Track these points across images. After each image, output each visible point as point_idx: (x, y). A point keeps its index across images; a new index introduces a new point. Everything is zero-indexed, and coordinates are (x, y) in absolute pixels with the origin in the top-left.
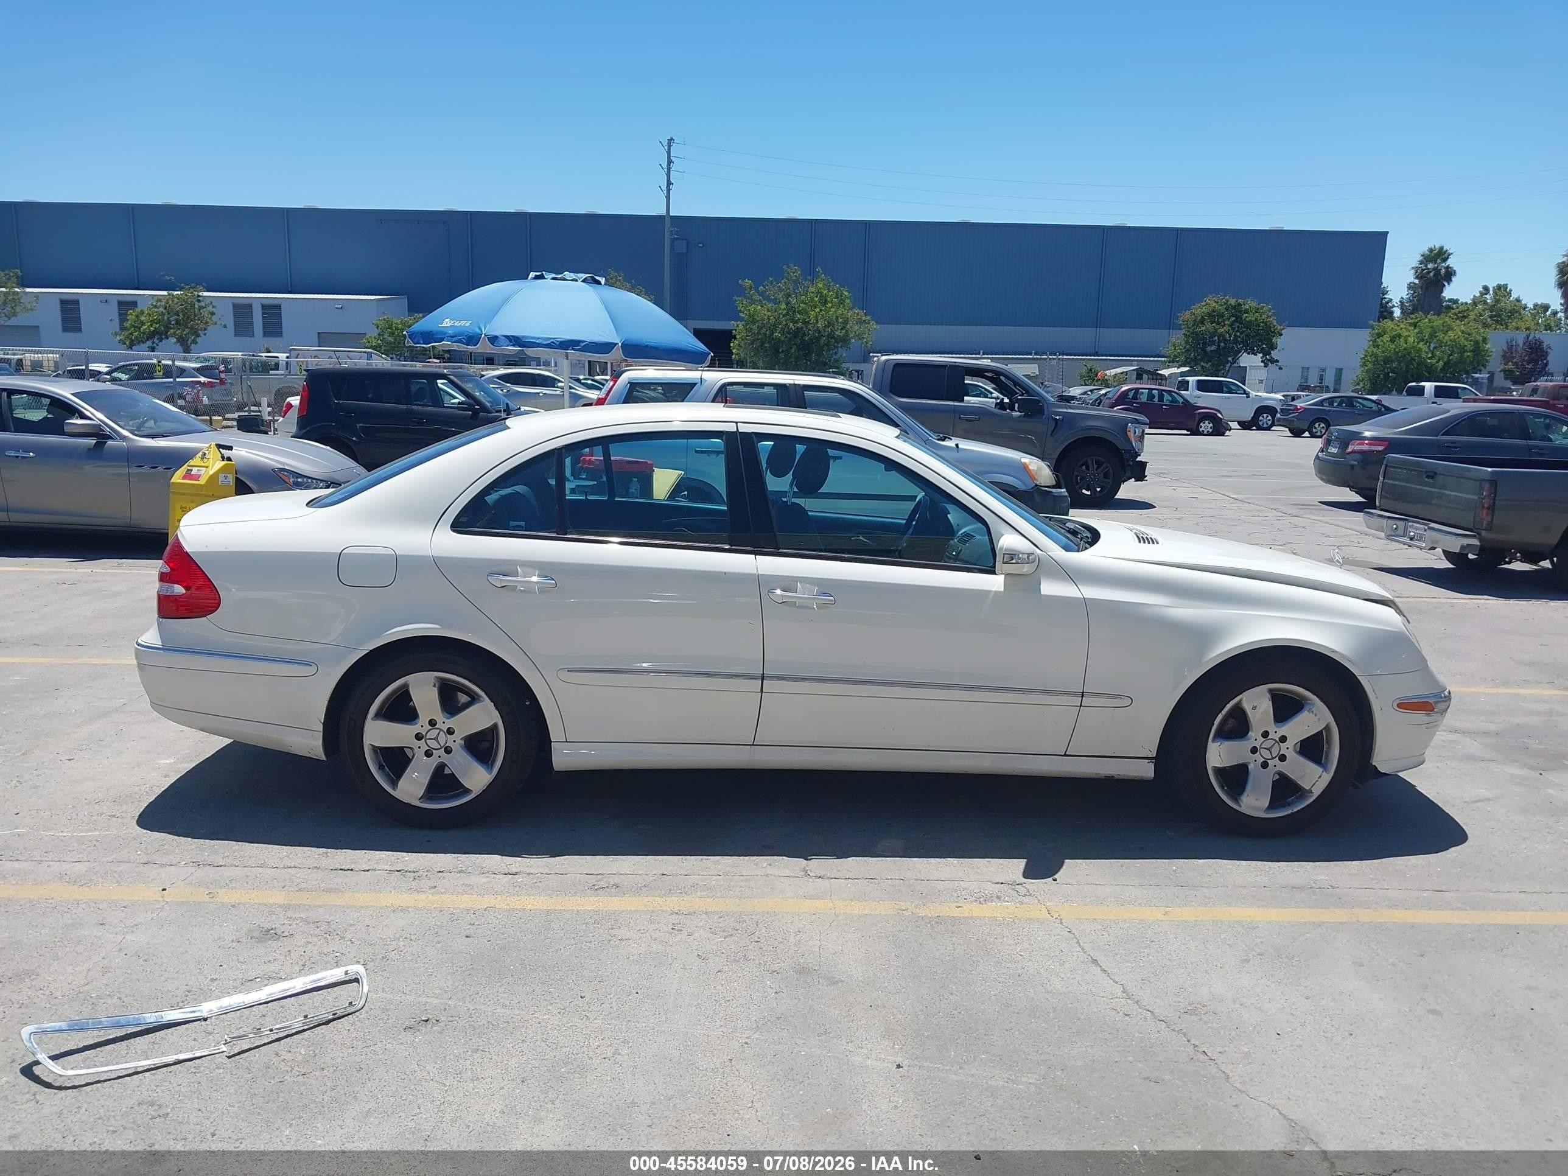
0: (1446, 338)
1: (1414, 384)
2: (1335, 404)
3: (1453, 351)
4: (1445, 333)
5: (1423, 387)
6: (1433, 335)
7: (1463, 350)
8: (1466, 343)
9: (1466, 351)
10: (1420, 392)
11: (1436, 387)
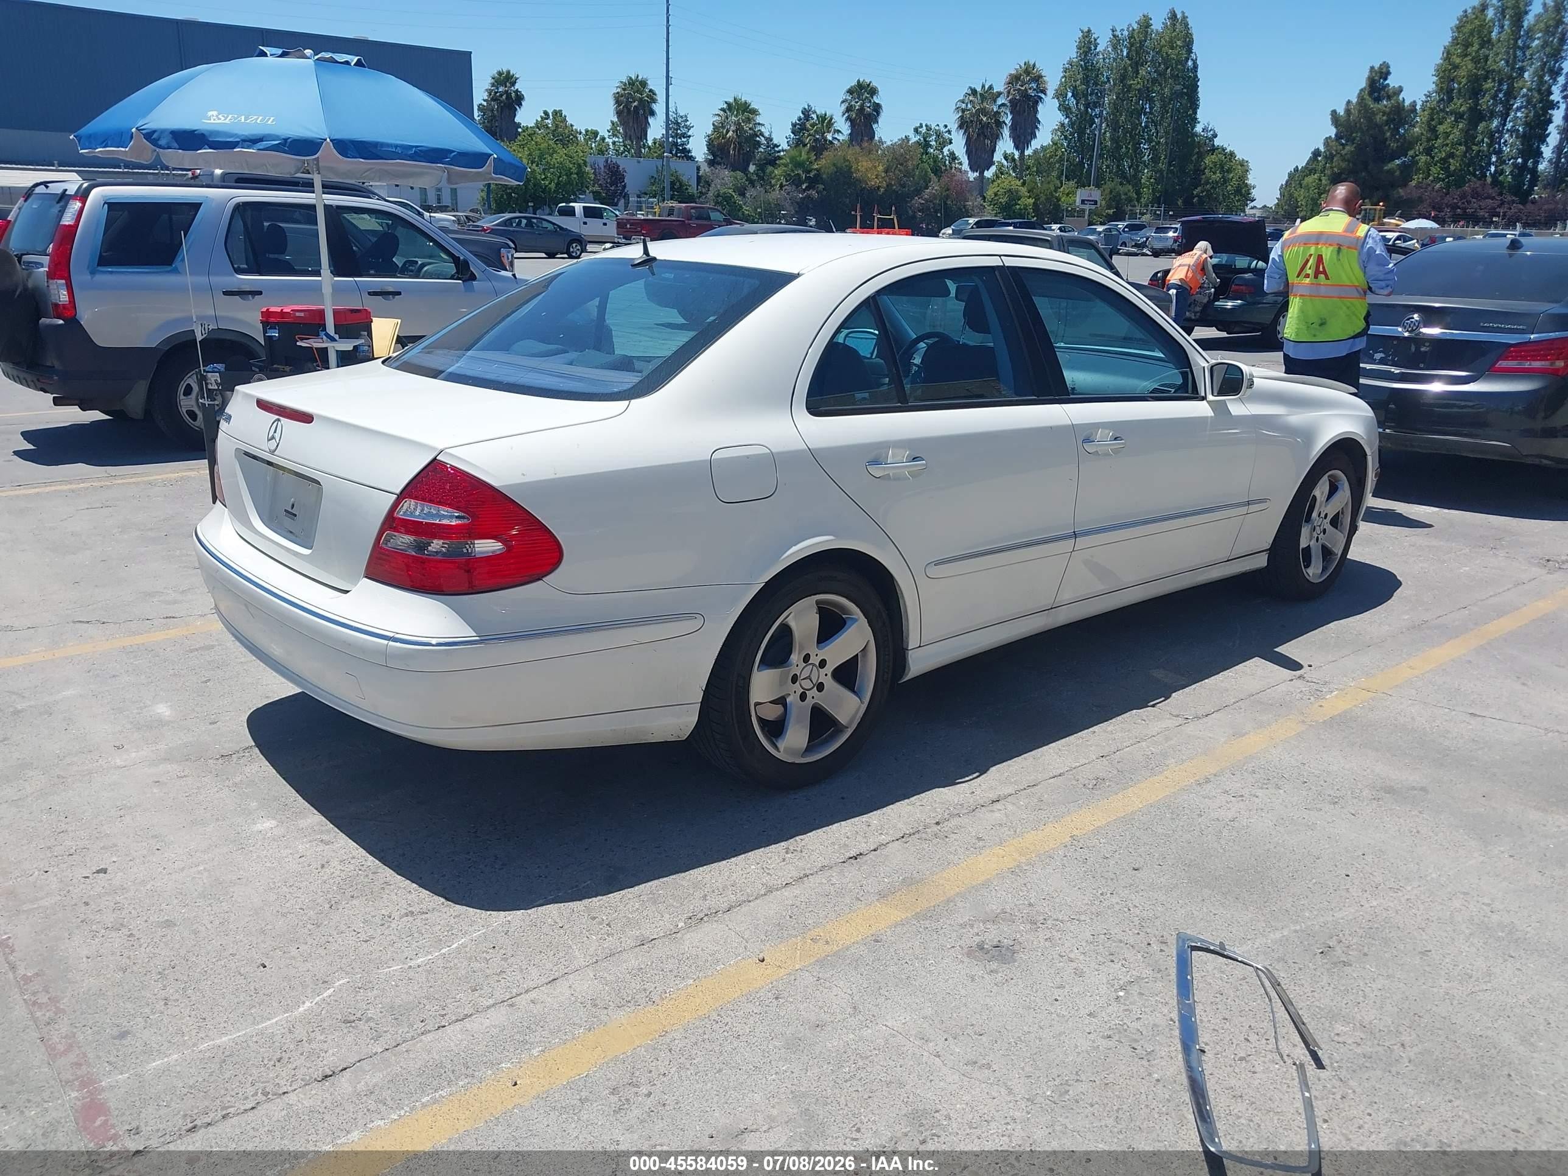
0: (554, 160)
1: (564, 204)
2: (514, 225)
3: (561, 173)
4: (551, 155)
5: (574, 207)
6: (541, 157)
7: (569, 173)
8: (571, 166)
9: (572, 173)
10: (571, 212)
11: (584, 207)
